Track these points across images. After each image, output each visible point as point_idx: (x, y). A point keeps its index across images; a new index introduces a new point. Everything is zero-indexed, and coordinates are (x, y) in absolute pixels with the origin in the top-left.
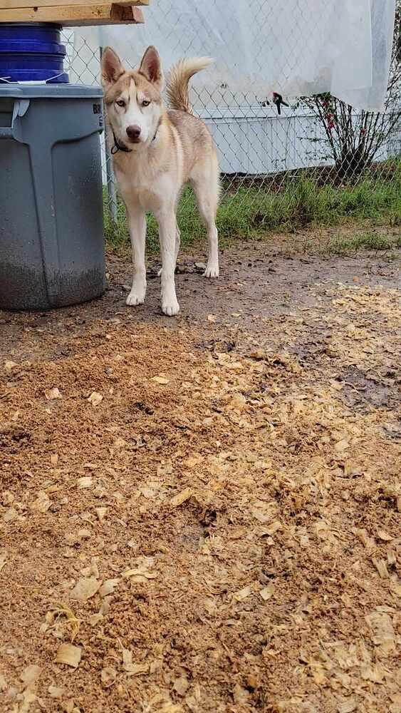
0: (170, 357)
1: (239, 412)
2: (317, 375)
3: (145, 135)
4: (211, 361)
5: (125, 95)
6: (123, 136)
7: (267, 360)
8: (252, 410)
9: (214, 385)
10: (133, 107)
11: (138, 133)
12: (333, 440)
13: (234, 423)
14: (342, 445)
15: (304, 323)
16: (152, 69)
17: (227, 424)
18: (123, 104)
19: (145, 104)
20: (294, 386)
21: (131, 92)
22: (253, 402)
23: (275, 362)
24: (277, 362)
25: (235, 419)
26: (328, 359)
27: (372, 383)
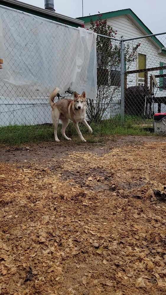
0: (7, 170)
1: (26, 182)
2: (55, 173)
3: (81, 108)
4: (21, 171)
5: (78, 100)
6: (77, 108)
7: (40, 170)
8: (30, 182)
9: (20, 176)
10: (80, 102)
11: (80, 107)
12: (52, 186)
13: (23, 185)
14: (54, 187)
15: (56, 161)
16: (84, 95)
17: (21, 185)
18: (78, 102)
19: (82, 102)
20: (46, 176)
21: (79, 99)
22: (31, 180)
23: (42, 171)
24: (43, 170)
25: (24, 184)
26: (60, 169)
27: (72, 175)
